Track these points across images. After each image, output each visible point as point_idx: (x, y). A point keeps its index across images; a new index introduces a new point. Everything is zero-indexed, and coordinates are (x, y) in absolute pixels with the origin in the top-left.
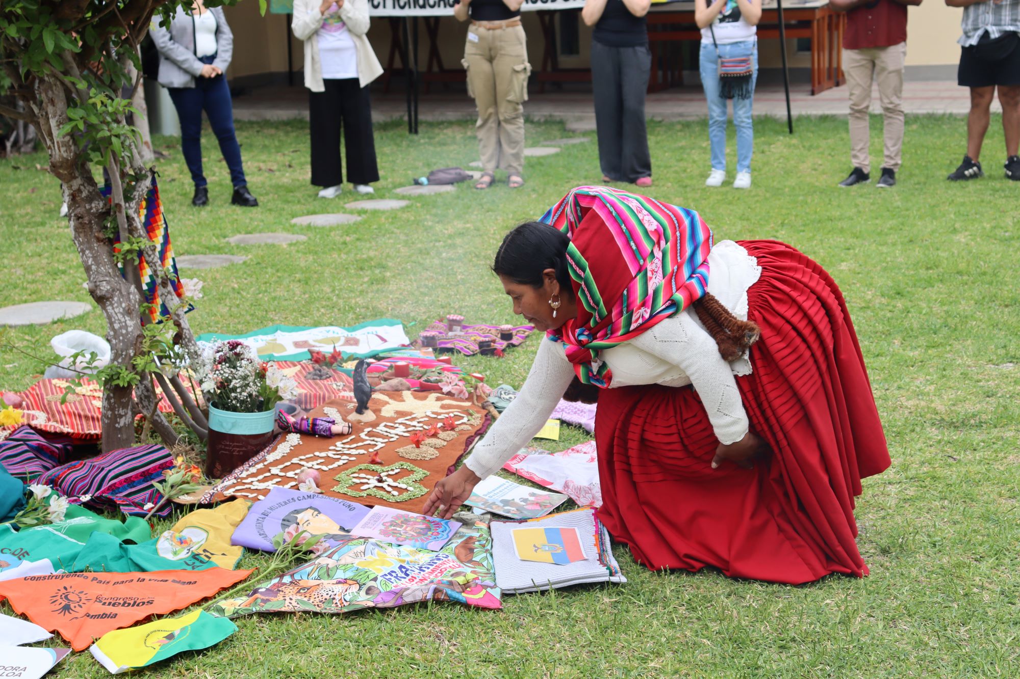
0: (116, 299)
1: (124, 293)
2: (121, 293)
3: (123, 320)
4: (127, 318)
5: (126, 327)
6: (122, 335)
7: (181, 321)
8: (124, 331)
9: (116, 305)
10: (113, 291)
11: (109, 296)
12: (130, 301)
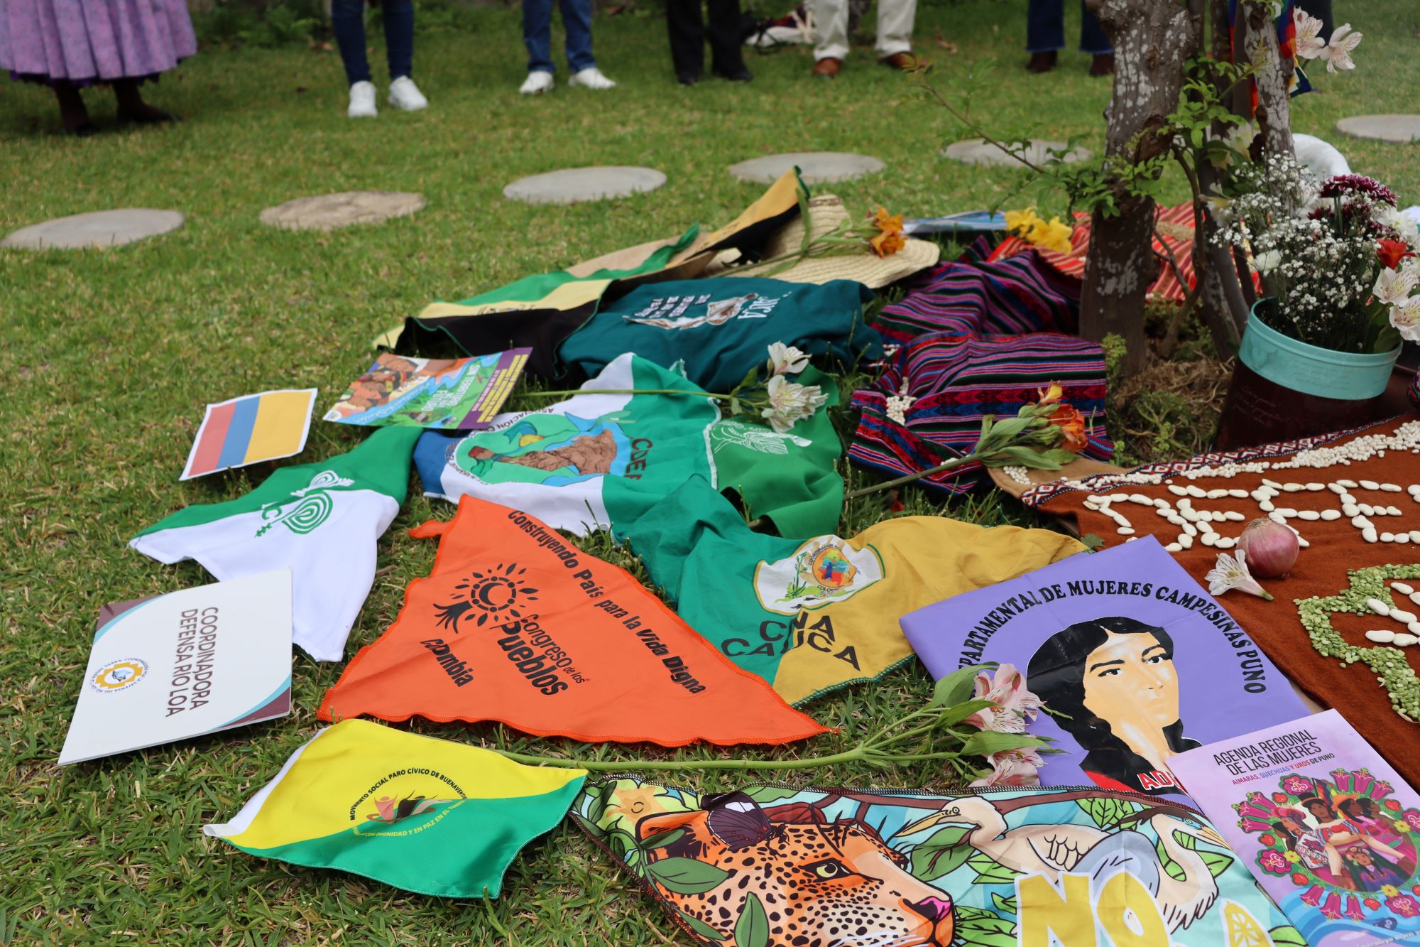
0: (1134, 33)
1: (1155, 23)
2: (1147, 21)
3: (1134, 79)
4: (1143, 78)
5: (1137, 94)
6: (1125, 110)
7: (1270, 111)
8: (1129, 104)
9: (1131, 45)
10: (1132, 14)
11: (1119, 22)
12: (1162, 42)
